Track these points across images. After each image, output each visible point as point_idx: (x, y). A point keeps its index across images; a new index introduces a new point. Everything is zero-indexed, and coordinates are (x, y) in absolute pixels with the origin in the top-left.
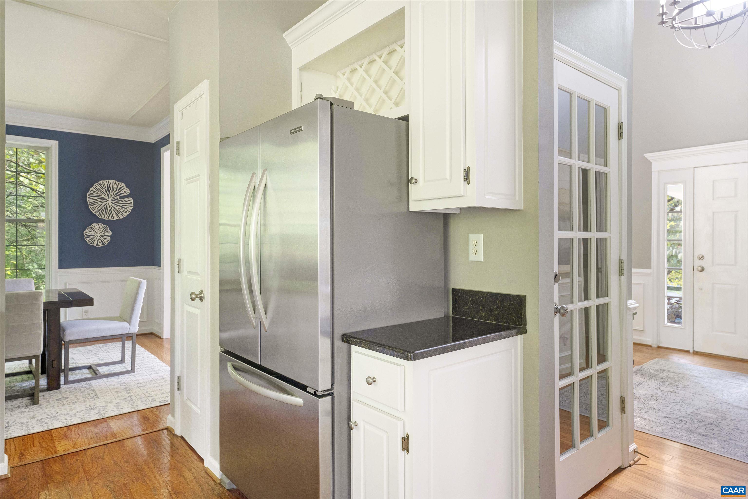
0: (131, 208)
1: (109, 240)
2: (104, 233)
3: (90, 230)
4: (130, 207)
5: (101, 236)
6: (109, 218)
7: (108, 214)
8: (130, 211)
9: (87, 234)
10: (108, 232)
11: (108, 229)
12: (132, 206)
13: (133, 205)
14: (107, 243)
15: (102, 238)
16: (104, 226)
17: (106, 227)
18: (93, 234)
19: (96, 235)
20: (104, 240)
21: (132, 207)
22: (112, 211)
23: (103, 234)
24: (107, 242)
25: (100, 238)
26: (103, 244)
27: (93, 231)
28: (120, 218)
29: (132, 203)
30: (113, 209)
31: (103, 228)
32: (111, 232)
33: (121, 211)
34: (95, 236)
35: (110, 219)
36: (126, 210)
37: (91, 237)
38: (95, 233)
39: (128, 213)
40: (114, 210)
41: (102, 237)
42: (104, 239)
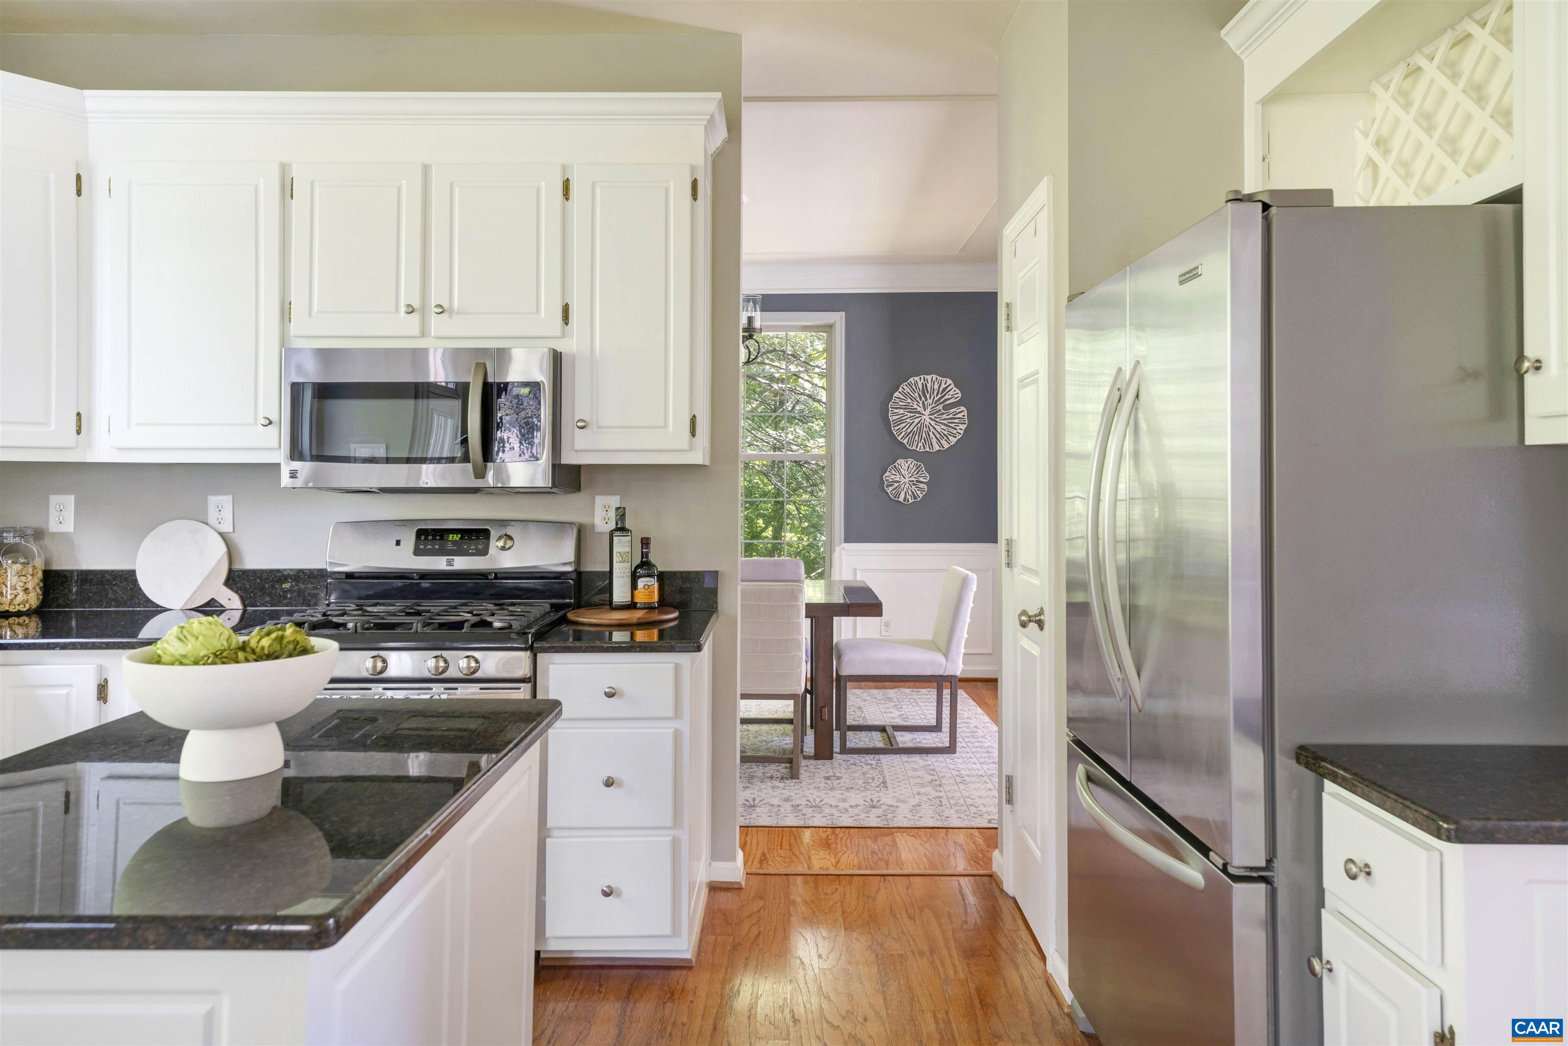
0: (964, 427)
1: (924, 491)
2: (916, 476)
3: (894, 473)
4: (962, 426)
5: (911, 483)
6: (925, 449)
7: (923, 440)
8: (962, 432)
9: (888, 478)
10: (924, 475)
11: (923, 469)
12: (965, 424)
13: (967, 422)
14: (921, 496)
15: (913, 487)
16: (917, 464)
17: (920, 465)
18: (898, 479)
19: (903, 480)
20: (917, 491)
21: (966, 425)
22: (931, 434)
23: (915, 479)
24: (922, 493)
25: (910, 488)
26: (915, 498)
27: (898, 474)
28: (943, 448)
29: (966, 417)
30: (932, 430)
31: (915, 468)
32: (928, 475)
33: (946, 433)
34: (901, 483)
35: (926, 450)
36: (955, 432)
37: (896, 485)
38: (902, 477)
39: (958, 438)
40: (934, 431)
41: (914, 484)
42: (916, 489)
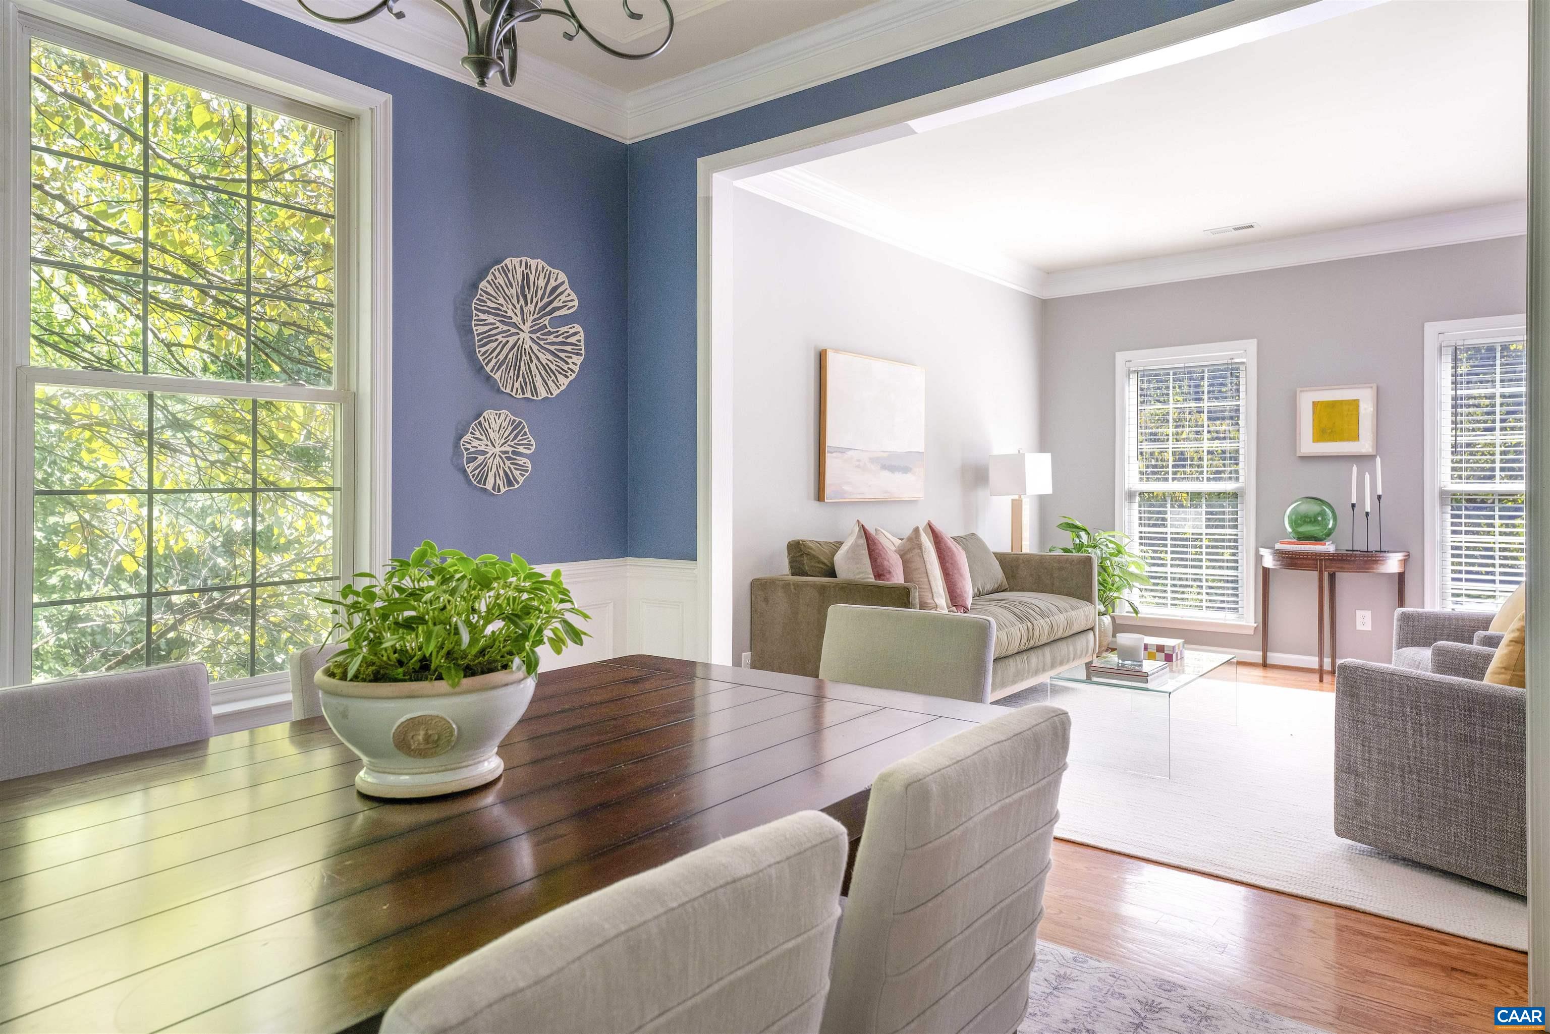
0: (578, 360)
1: (526, 471)
2: (512, 444)
3: (478, 435)
4: (575, 358)
5: (503, 456)
6: (523, 394)
7: (521, 378)
8: (576, 369)
9: (468, 446)
10: (525, 442)
11: (526, 429)
12: (581, 355)
13: (583, 352)
14: (521, 480)
15: (508, 463)
16: (514, 421)
17: (520, 423)
18: (482, 448)
19: (491, 450)
20: (514, 471)
21: (582, 358)
22: (533, 366)
23: (511, 449)
24: (523, 475)
25: (502, 465)
26: (510, 484)
27: (484, 438)
28: (552, 394)
29: (582, 343)
30: (535, 361)
31: (510, 428)
32: (533, 442)
33: (553, 367)
34: (488, 456)
35: (526, 396)
36: (565, 367)
37: (481, 458)
38: (489, 443)
39: (571, 378)
40: (538, 364)
41: (509, 458)
42: (512, 467)
